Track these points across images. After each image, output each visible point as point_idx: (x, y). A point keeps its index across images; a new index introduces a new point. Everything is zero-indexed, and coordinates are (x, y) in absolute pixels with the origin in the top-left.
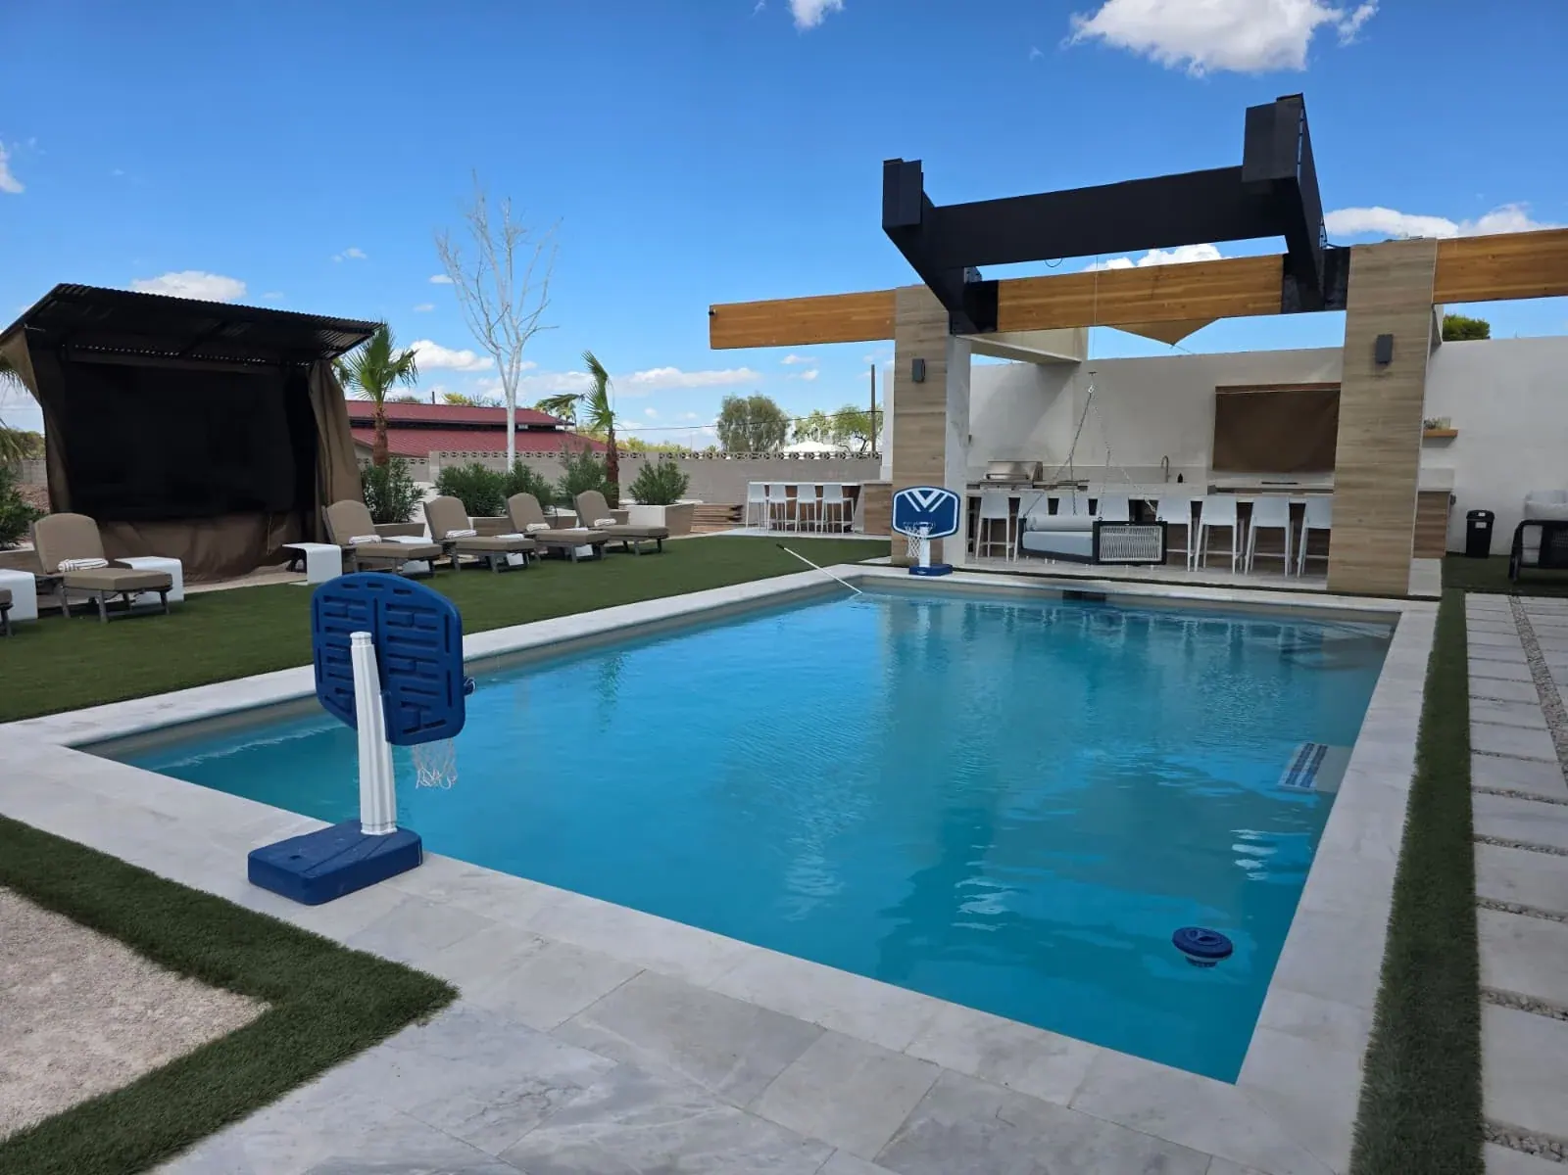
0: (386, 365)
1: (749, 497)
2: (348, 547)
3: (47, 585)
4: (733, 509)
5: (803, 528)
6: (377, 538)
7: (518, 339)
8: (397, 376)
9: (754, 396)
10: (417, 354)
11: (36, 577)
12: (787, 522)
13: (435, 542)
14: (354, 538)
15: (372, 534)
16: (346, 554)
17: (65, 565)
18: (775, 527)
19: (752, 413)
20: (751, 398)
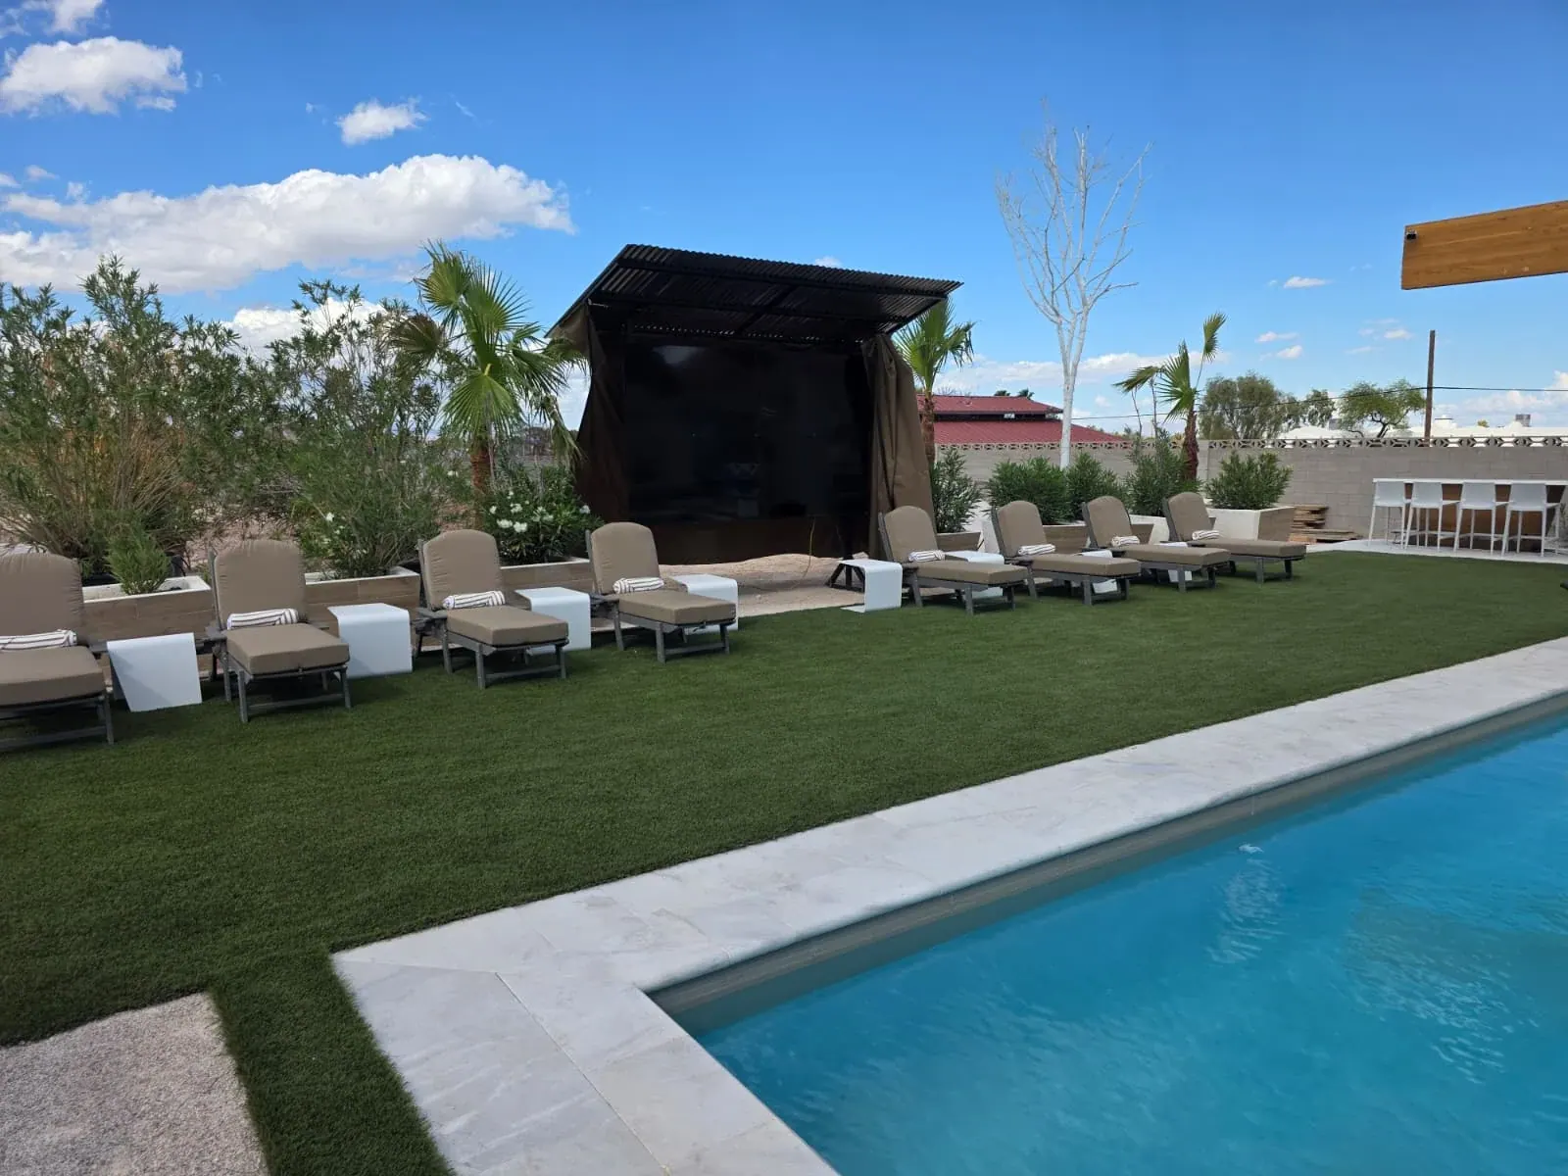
0: (941, 341)
1: (1376, 497)
2: (909, 565)
3: (602, 609)
4: (1314, 512)
5: (1464, 544)
6: (940, 554)
7: (1084, 304)
8: (950, 354)
9: (1244, 376)
10: (974, 327)
11: (592, 598)
12: (1440, 535)
13: (1006, 562)
14: (914, 554)
15: (934, 549)
16: (908, 573)
17: (621, 585)
18: (1412, 541)
19: (1242, 395)
20: (1241, 379)
